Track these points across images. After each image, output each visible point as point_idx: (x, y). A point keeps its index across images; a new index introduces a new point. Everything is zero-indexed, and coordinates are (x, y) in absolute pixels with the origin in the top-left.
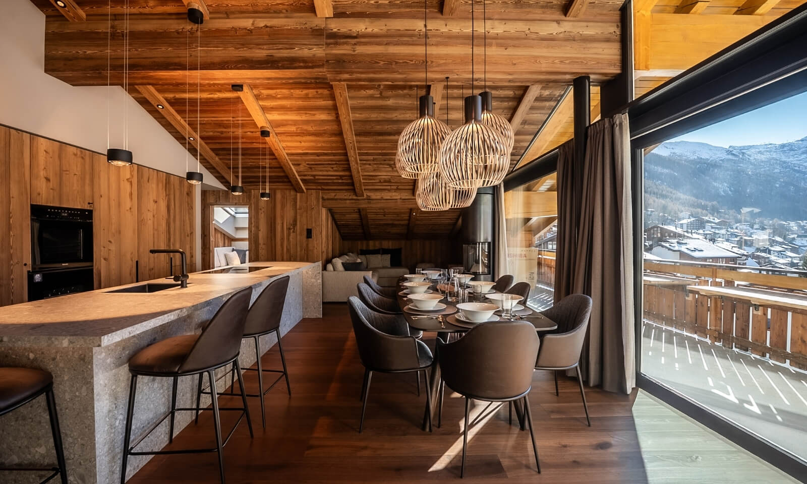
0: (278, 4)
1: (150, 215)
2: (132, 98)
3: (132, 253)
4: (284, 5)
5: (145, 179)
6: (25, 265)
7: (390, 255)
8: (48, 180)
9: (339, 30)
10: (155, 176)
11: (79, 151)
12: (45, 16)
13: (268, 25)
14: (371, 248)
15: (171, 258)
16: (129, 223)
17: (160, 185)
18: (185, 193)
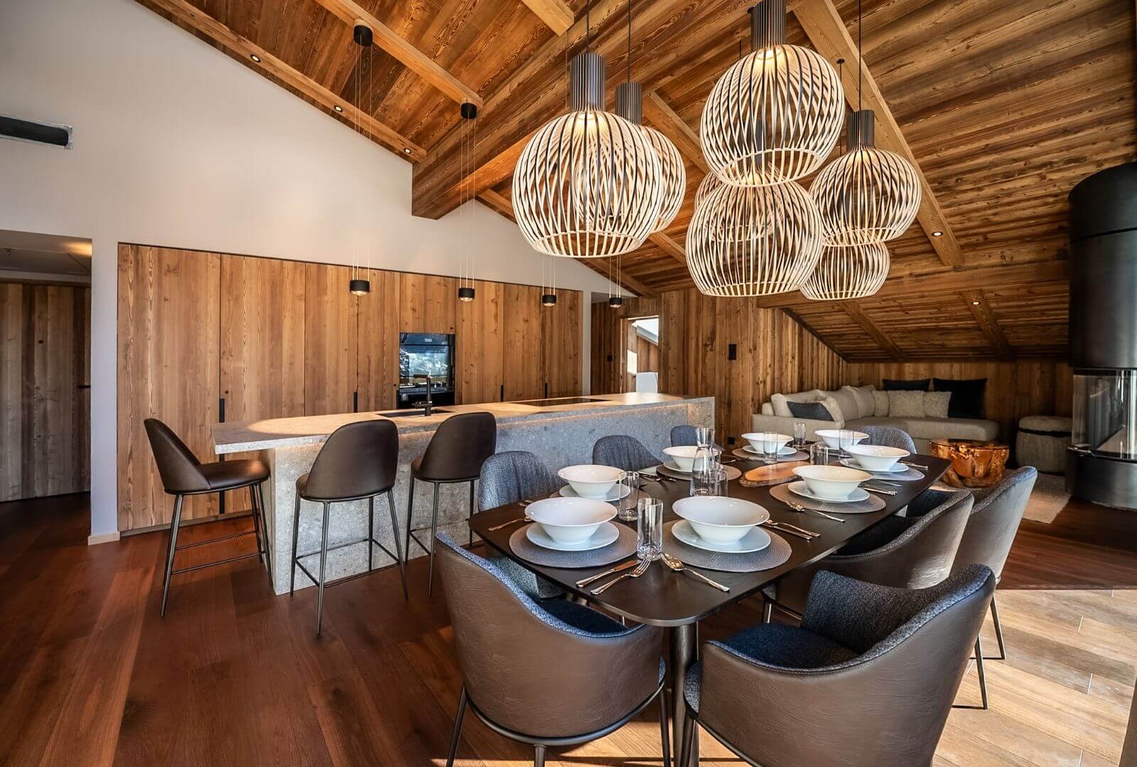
0: (522, 49)
1: (519, 336)
2: (498, 214)
3: (496, 377)
4: (528, 45)
5: (513, 298)
6: (395, 385)
7: (950, 393)
8: (414, 310)
9: (580, 38)
10: (526, 293)
11: (442, 280)
12: (411, 165)
13: (520, 81)
14: (908, 377)
15: (546, 384)
16: (493, 346)
17: (533, 302)
18: (567, 308)
